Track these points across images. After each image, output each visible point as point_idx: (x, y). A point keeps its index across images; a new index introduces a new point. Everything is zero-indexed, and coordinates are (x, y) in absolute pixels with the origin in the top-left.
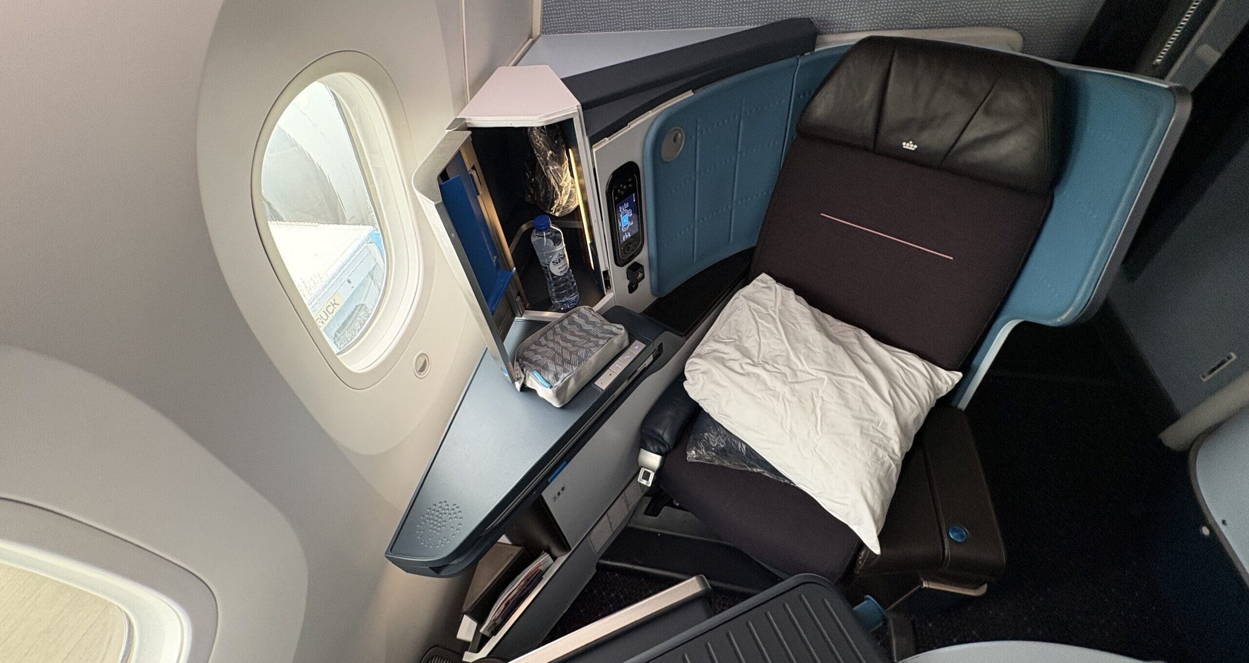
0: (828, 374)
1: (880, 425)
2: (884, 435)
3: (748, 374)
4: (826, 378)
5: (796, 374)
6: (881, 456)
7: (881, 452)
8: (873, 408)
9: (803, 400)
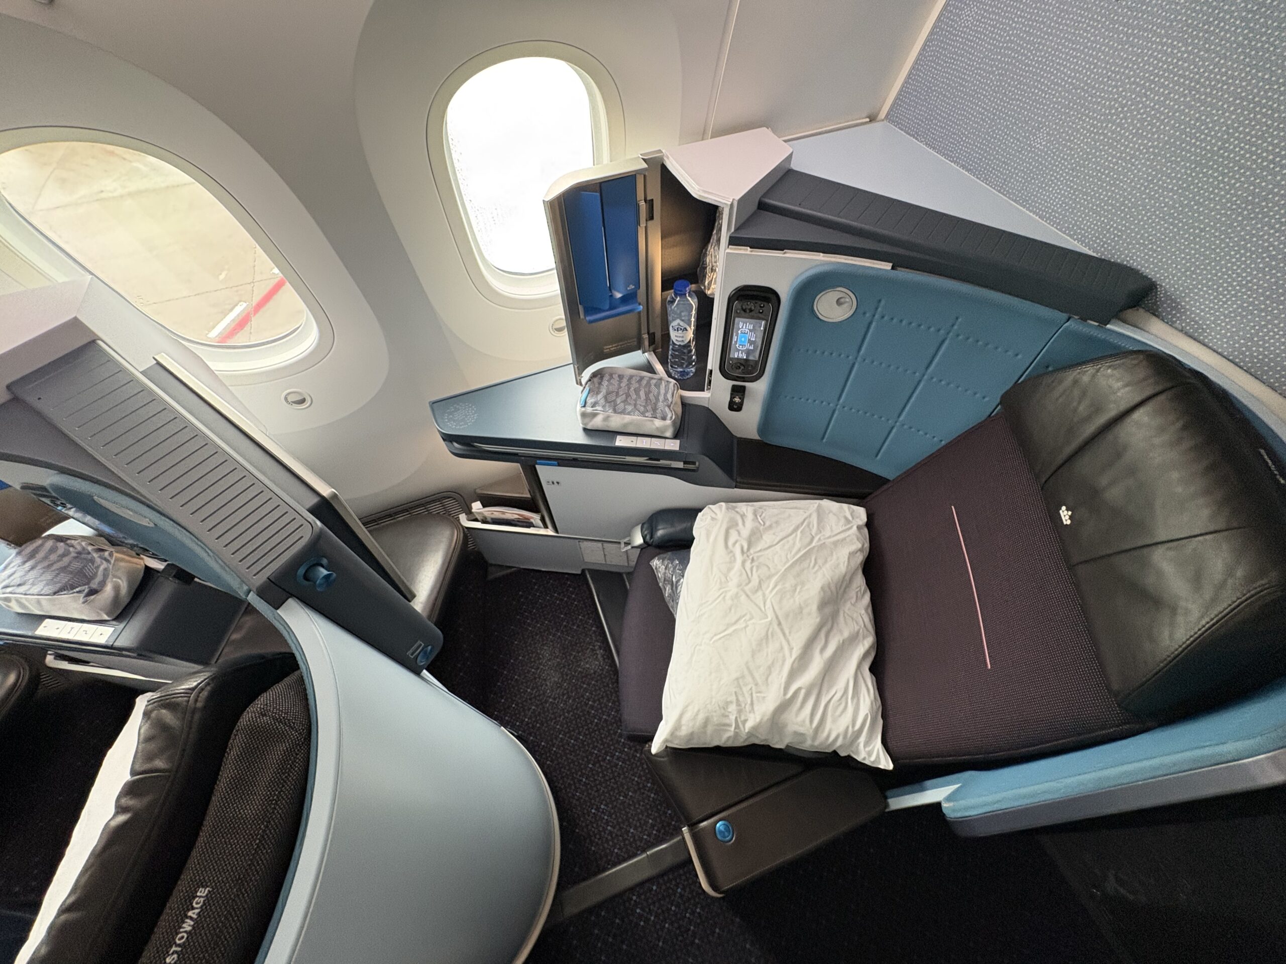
0: (774, 618)
1: (758, 695)
2: (752, 704)
3: (730, 552)
4: (769, 619)
5: (757, 591)
6: (730, 710)
7: (733, 708)
8: (770, 679)
9: (733, 611)
